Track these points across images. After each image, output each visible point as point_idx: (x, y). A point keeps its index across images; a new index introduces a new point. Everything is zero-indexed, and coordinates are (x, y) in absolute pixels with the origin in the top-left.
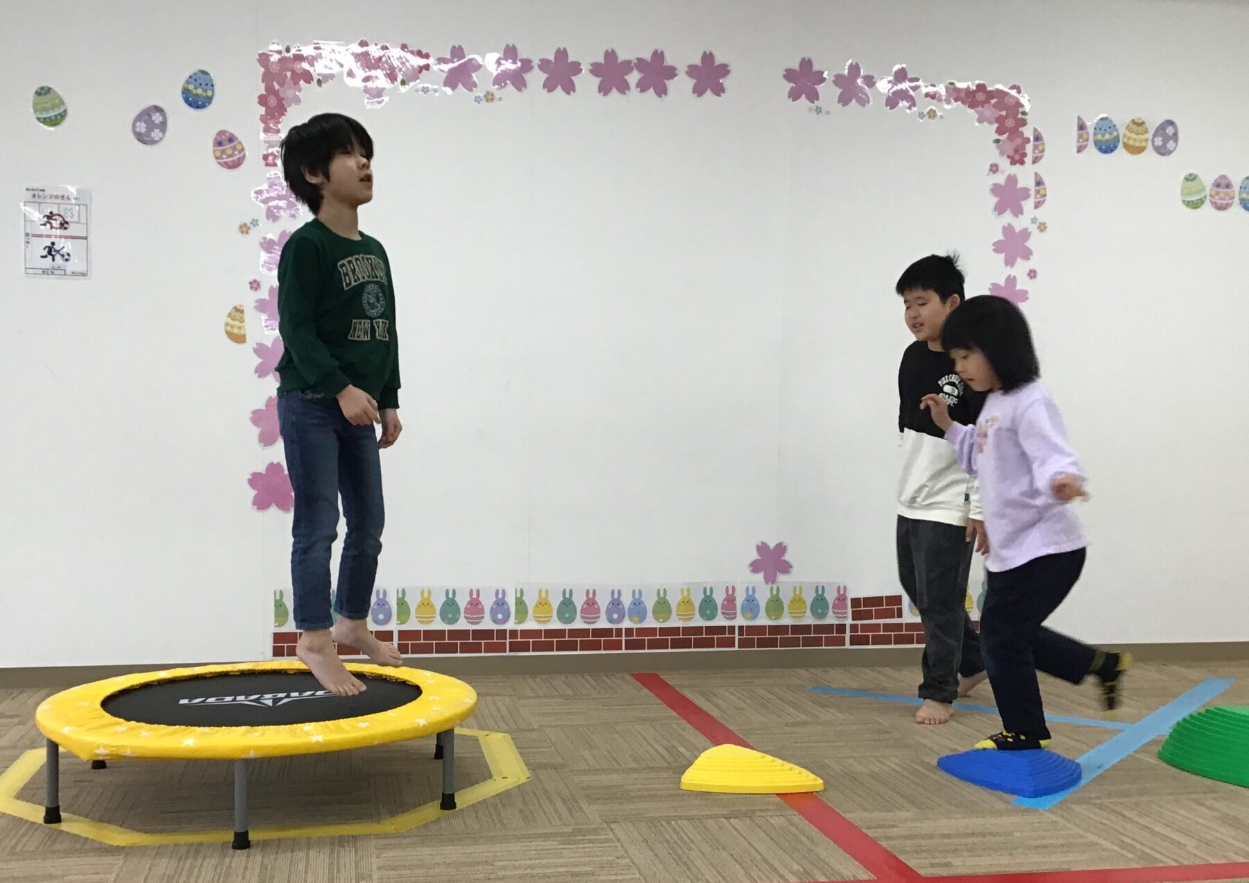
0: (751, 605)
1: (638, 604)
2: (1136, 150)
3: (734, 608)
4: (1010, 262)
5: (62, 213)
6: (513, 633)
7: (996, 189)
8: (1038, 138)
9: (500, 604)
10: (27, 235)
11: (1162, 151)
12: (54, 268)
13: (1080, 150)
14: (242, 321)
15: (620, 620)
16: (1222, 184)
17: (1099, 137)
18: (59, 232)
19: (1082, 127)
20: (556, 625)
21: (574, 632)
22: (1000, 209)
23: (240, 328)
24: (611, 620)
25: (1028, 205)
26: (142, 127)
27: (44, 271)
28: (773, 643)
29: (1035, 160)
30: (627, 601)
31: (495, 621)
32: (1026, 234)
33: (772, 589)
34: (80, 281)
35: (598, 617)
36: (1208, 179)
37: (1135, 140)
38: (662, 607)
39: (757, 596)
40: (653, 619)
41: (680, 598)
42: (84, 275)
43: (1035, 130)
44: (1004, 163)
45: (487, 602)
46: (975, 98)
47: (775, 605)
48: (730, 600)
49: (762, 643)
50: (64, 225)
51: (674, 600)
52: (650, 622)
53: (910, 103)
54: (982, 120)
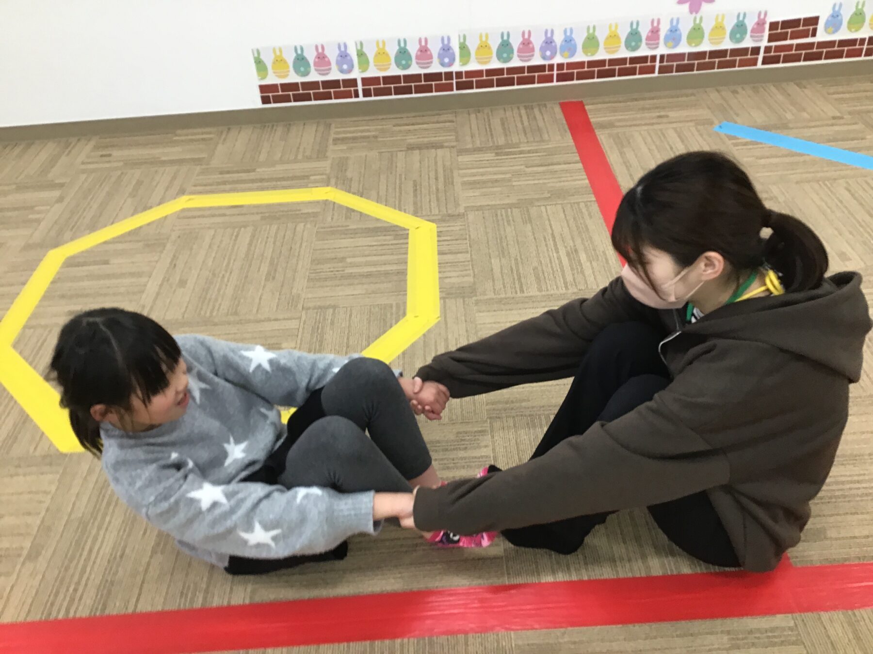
0: (674, 35)
1: (569, 41)
3: (658, 38)
6: (459, 74)
9: (446, 49)
15: (552, 57)
20: (495, 64)
21: (511, 70)
24: (544, 58)
28: (690, 68)
30: (559, 39)
31: (443, 64)
33: (695, 19)
35: (533, 55)
38: (591, 41)
39: (680, 26)
40: (582, 53)
41: (607, 33)
45: (435, 49)
47: (697, 33)
48: (655, 32)
49: (680, 69)
51: (601, 37)
52: (580, 57)
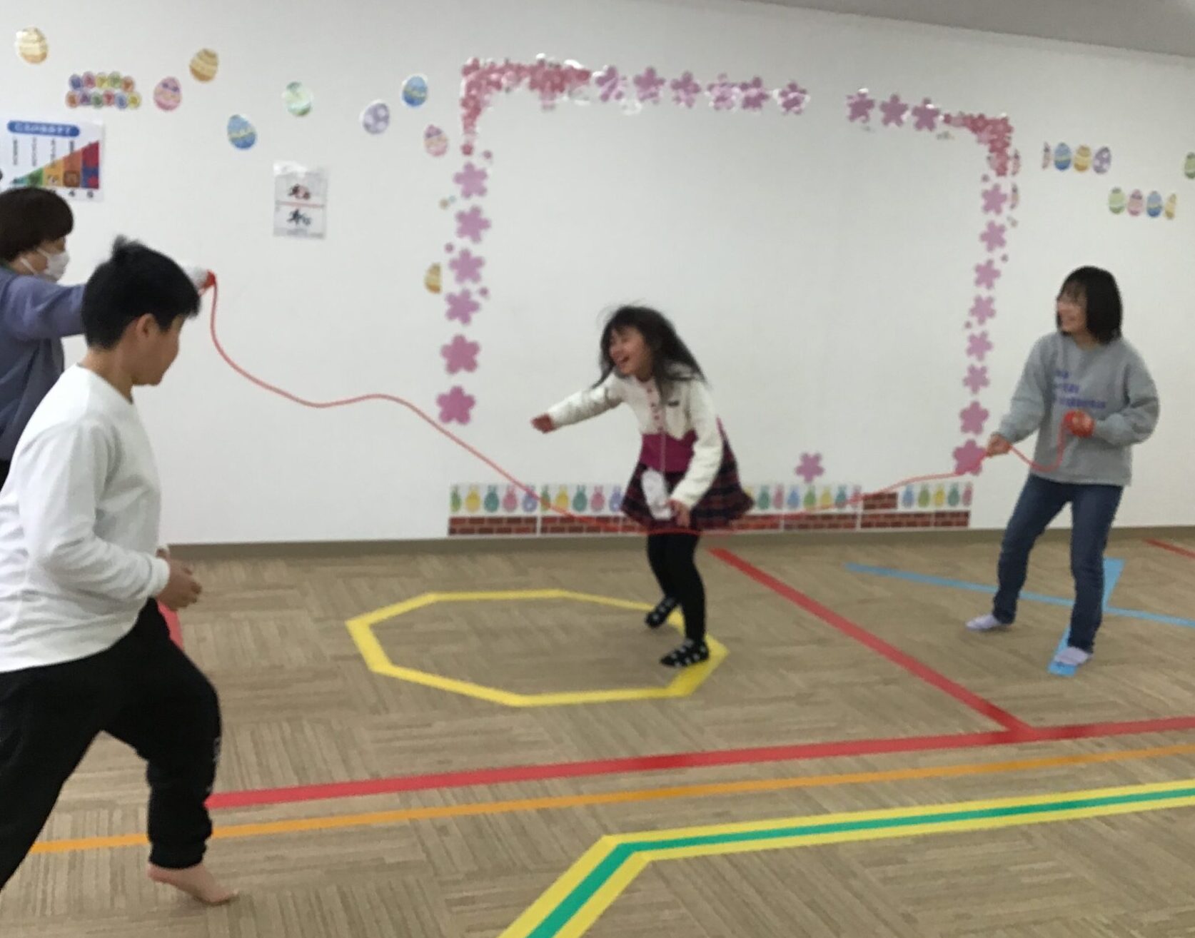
0: (794, 500)
2: (1081, 168)
3: (782, 501)
4: (990, 248)
5: (306, 186)
7: (986, 194)
8: (1017, 157)
9: (617, 497)
10: (278, 203)
11: (1099, 170)
12: (297, 230)
13: (1045, 166)
14: (439, 275)
16: (1136, 196)
17: (1058, 158)
18: (303, 201)
19: (1047, 150)
22: (987, 208)
23: (437, 281)
25: (1005, 207)
26: (370, 120)
27: (290, 232)
28: (806, 527)
29: (1014, 173)
31: (612, 509)
32: (1002, 229)
33: (809, 487)
34: (317, 241)
36: (1127, 191)
37: (1082, 160)
39: (798, 493)
42: (320, 236)
43: (1015, 151)
44: (992, 174)
45: (607, 495)
46: (976, 124)
47: (810, 498)
48: (779, 495)
49: (800, 527)
50: (307, 196)
53: (931, 126)
54: (980, 141)
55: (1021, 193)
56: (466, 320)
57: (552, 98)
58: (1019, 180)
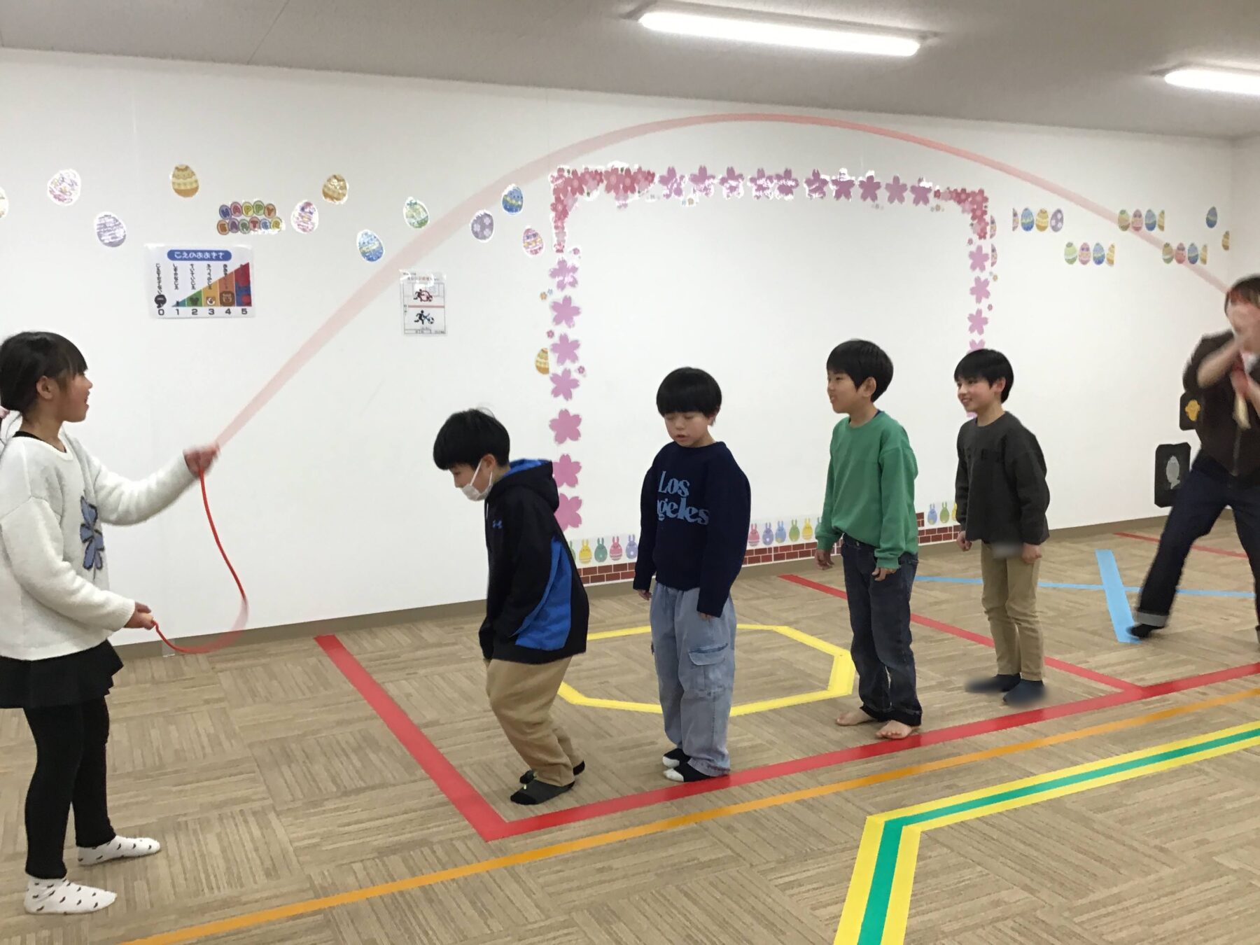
1: (781, 531)
2: (1042, 228)
4: (979, 300)
5: (428, 290)
7: (972, 255)
8: (993, 222)
10: (405, 306)
11: (1055, 229)
12: (423, 329)
13: (1014, 228)
14: (546, 358)
15: (770, 542)
16: (1085, 248)
17: (1024, 221)
18: (428, 303)
19: (1015, 215)
22: (973, 267)
23: (545, 364)
24: (765, 543)
25: (988, 264)
26: (477, 228)
27: (417, 331)
29: (992, 236)
30: (774, 529)
32: (986, 282)
34: (441, 337)
35: (758, 542)
36: (1078, 246)
37: (1043, 222)
38: (795, 531)
40: (789, 539)
41: (803, 524)
42: (443, 332)
43: (992, 217)
44: (975, 238)
46: (960, 197)
50: (429, 298)
51: (801, 527)
52: (788, 542)
53: (926, 201)
54: (964, 211)
55: (998, 251)
56: (568, 396)
57: (626, 198)
58: (995, 241)
